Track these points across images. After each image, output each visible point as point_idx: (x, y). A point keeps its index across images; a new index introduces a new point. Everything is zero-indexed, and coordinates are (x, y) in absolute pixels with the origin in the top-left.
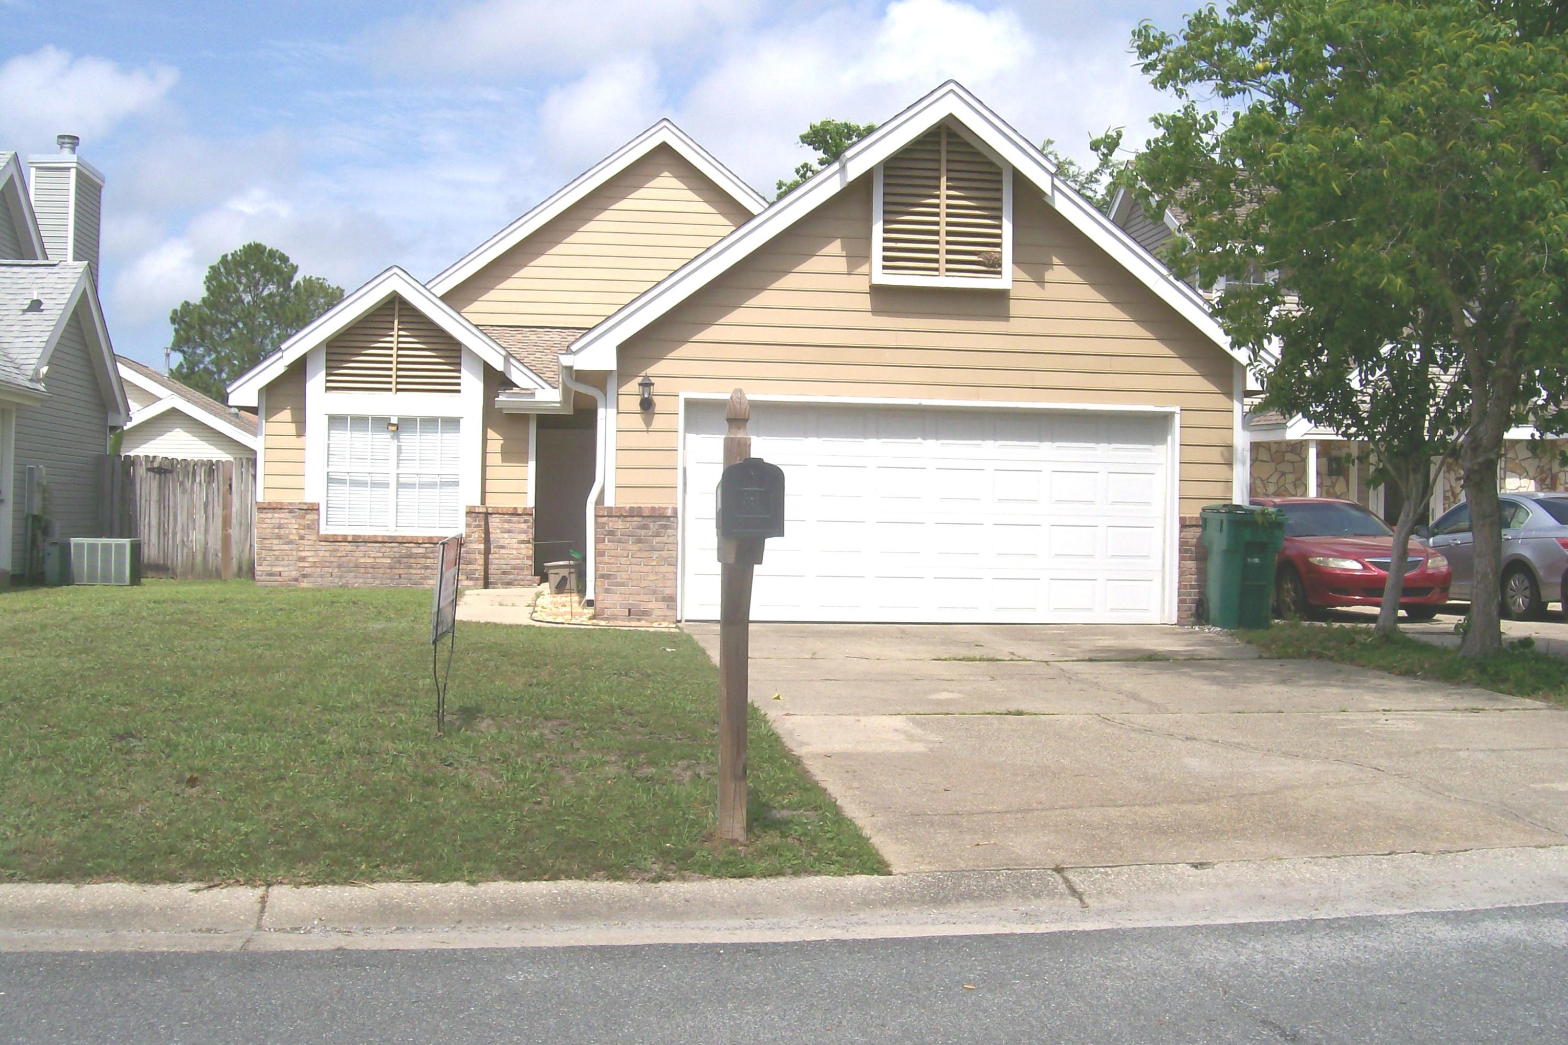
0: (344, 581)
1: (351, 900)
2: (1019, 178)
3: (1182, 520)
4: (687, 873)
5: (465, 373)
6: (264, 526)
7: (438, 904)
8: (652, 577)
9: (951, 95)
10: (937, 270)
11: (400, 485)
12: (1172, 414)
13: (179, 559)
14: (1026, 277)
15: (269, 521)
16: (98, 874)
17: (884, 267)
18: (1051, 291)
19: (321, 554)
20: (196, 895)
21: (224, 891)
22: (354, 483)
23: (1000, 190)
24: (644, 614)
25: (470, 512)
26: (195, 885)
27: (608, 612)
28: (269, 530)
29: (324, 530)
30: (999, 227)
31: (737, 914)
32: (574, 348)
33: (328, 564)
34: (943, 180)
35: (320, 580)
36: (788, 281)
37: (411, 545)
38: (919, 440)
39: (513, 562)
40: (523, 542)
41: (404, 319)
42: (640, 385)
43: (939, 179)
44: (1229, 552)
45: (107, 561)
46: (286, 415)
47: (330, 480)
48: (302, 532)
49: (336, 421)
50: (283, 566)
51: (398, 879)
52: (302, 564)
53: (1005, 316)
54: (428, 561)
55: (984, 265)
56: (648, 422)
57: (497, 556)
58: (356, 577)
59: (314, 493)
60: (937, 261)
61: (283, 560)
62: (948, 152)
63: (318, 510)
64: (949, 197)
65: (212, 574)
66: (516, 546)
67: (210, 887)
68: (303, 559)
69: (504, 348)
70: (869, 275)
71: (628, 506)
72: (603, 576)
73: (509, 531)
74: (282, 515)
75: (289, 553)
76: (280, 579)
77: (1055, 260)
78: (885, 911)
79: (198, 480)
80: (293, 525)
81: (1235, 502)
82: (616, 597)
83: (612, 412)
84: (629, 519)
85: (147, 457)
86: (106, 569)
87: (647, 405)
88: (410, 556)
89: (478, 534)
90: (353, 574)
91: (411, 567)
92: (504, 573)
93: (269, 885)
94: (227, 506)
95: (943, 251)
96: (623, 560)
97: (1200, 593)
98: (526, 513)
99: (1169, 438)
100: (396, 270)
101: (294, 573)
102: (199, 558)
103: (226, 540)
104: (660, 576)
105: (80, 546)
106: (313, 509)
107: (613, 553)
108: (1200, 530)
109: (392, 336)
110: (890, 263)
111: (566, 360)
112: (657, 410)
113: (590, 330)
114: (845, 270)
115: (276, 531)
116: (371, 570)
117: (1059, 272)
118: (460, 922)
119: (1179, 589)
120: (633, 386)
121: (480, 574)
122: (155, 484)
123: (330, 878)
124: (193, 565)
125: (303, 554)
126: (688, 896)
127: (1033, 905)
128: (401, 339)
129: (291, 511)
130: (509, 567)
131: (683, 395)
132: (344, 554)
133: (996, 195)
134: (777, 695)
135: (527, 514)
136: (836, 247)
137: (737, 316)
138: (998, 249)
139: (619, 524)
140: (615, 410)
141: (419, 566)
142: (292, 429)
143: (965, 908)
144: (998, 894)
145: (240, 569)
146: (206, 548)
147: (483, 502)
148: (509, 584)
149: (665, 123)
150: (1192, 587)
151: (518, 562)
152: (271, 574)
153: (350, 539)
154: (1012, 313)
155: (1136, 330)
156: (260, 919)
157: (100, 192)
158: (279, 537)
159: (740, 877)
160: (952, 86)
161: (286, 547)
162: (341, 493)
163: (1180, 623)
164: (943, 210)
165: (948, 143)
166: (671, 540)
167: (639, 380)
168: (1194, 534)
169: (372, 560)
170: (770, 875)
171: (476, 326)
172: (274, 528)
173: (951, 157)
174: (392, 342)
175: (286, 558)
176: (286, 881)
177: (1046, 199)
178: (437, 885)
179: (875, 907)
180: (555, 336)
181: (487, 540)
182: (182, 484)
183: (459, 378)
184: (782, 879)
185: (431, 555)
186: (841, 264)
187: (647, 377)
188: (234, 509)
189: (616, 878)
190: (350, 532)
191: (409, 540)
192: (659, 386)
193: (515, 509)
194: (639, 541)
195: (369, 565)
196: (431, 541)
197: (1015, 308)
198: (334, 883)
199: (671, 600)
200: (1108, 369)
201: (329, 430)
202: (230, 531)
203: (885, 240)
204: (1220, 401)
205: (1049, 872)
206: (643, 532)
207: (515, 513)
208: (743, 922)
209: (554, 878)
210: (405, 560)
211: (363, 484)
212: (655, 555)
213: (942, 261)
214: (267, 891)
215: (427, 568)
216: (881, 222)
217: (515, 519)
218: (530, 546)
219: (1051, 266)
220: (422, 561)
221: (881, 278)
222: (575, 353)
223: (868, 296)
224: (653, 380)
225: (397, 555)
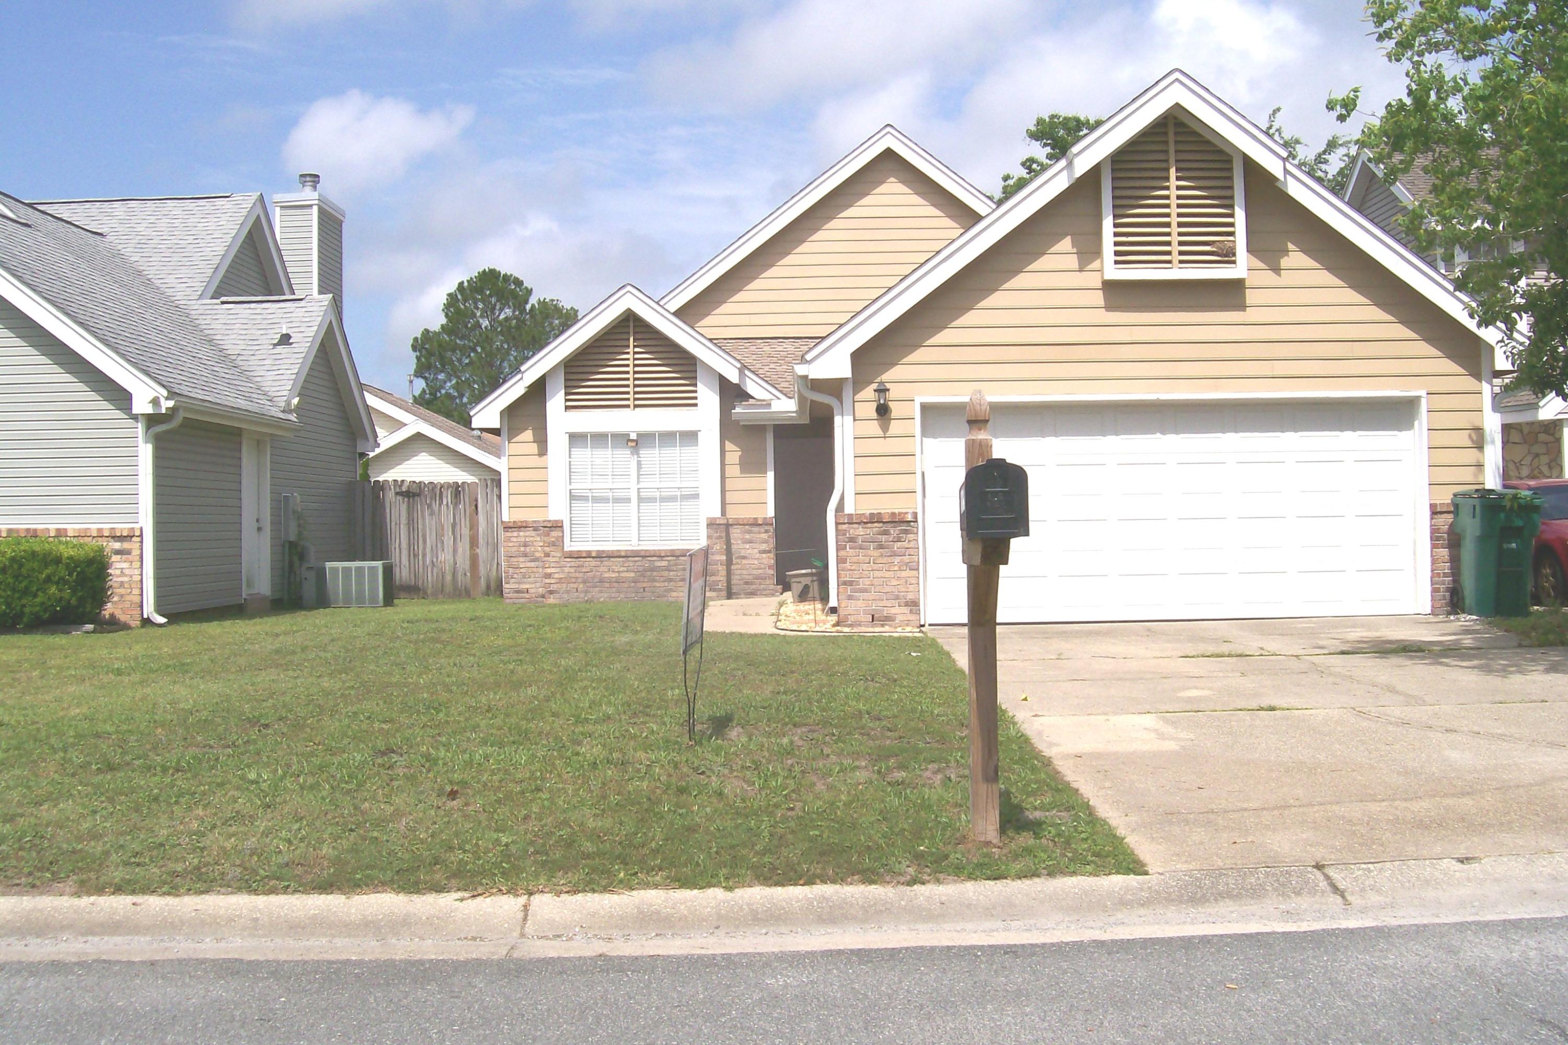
0: (589, 596)
1: (611, 907)
2: (1249, 164)
3: (1432, 506)
4: (941, 876)
5: (700, 387)
6: (511, 544)
7: (696, 910)
8: (894, 582)
9: (1177, 84)
10: (1169, 262)
11: (641, 500)
12: (1418, 398)
13: (430, 579)
14: (1261, 265)
15: (515, 540)
16: (367, 885)
17: (1116, 262)
18: (1287, 278)
19: (567, 570)
20: (461, 904)
21: (488, 900)
22: (596, 500)
23: (1230, 178)
24: (888, 619)
25: (711, 524)
26: (460, 895)
27: (851, 619)
28: (515, 549)
29: (569, 546)
30: (1232, 215)
31: (993, 916)
32: (809, 357)
33: (574, 580)
34: (1173, 171)
35: (565, 596)
36: (1019, 281)
37: (654, 558)
38: (1158, 435)
39: (755, 572)
40: (764, 552)
41: (638, 336)
42: (875, 391)
43: (1168, 170)
44: (1482, 539)
45: (360, 583)
47: (573, 497)
48: (547, 549)
49: (576, 439)
50: (529, 583)
51: (656, 886)
52: (547, 581)
53: (1240, 306)
54: (672, 573)
55: (1218, 255)
56: (885, 428)
57: (739, 567)
58: (601, 592)
59: (557, 510)
60: (1169, 253)
61: (530, 577)
62: (1176, 142)
63: (562, 527)
64: (1179, 188)
65: (462, 593)
66: (757, 556)
67: (474, 896)
68: (549, 576)
69: (739, 360)
70: (1101, 270)
71: (868, 512)
72: (845, 583)
73: (750, 542)
74: (527, 534)
75: (535, 570)
76: (527, 596)
77: (1291, 246)
78: (1142, 911)
79: (445, 502)
80: (538, 543)
81: (1488, 486)
82: (859, 603)
83: (849, 419)
84: (869, 525)
85: (395, 481)
86: (360, 592)
87: (883, 411)
88: (652, 569)
89: (719, 546)
90: (597, 589)
91: (654, 581)
92: (747, 583)
93: (531, 894)
94: (473, 526)
95: (1175, 243)
96: (865, 566)
97: (1454, 581)
98: (766, 522)
99: (1416, 423)
100: (629, 288)
101: (540, 590)
102: (449, 578)
103: (474, 560)
104: (903, 581)
105: (335, 570)
106: (557, 526)
107: (855, 559)
108: (1451, 516)
109: (628, 353)
110: (1122, 259)
111: (801, 370)
112: (893, 415)
113: (823, 338)
114: (1076, 266)
115: (522, 549)
116: (616, 585)
117: (1295, 258)
118: (717, 928)
119: (1432, 577)
120: (869, 393)
121: (722, 585)
122: (404, 507)
123: (589, 886)
124: (443, 585)
125: (549, 571)
126: (944, 898)
127: (1295, 903)
128: (637, 356)
129: (536, 529)
130: (751, 577)
131: (919, 400)
132: (588, 569)
133: (1227, 183)
134: (1024, 697)
135: (767, 524)
136: (1066, 244)
137: (969, 318)
138: (1232, 238)
139: (860, 531)
140: (852, 417)
141: (662, 579)
142: (534, 448)
143: (1226, 907)
144: (1256, 893)
145: (488, 587)
146: (455, 568)
147: (723, 513)
148: (752, 594)
149: (889, 129)
150: (1445, 575)
151: (760, 571)
152: (518, 592)
153: (594, 554)
154: (1248, 302)
155: (1377, 313)
156: (523, 928)
157: (341, 226)
158: (525, 555)
159: (995, 879)
160: (1177, 75)
161: (533, 564)
162: (584, 511)
163: (1433, 613)
164: (1174, 202)
165: (1176, 134)
166: (912, 544)
167: (875, 386)
168: (1445, 521)
169: (617, 575)
170: (1025, 877)
171: (711, 340)
172: (520, 546)
173: (1181, 147)
174: (628, 359)
175: (533, 575)
176: (547, 890)
177: (1278, 184)
178: (696, 891)
179: (1132, 907)
180: (788, 346)
181: (729, 552)
182: (430, 506)
183: (695, 392)
184: (1036, 880)
185: (674, 568)
186: (1072, 261)
187: (881, 383)
188: (480, 529)
189: (872, 882)
190: (594, 547)
191: (652, 553)
192: (895, 392)
193: (758, 519)
194: (881, 547)
195: (614, 580)
196: (673, 554)
197: (1251, 297)
198: (594, 891)
199: (914, 605)
200: (1350, 355)
201: (570, 448)
202: (478, 551)
203: (1116, 235)
204: (1469, 383)
205: (1310, 869)
206: (884, 538)
207: (755, 523)
208: (1000, 924)
209: (810, 882)
210: (649, 574)
211: (605, 500)
212: (897, 560)
213: (1175, 253)
214: (529, 900)
215: (670, 580)
216: (1111, 217)
217: (755, 529)
218: (772, 555)
219: (1286, 252)
220: (666, 573)
221: (1114, 273)
222: (809, 362)
223: (1101, 292)
224: (888, 386)
225: (641, 569)
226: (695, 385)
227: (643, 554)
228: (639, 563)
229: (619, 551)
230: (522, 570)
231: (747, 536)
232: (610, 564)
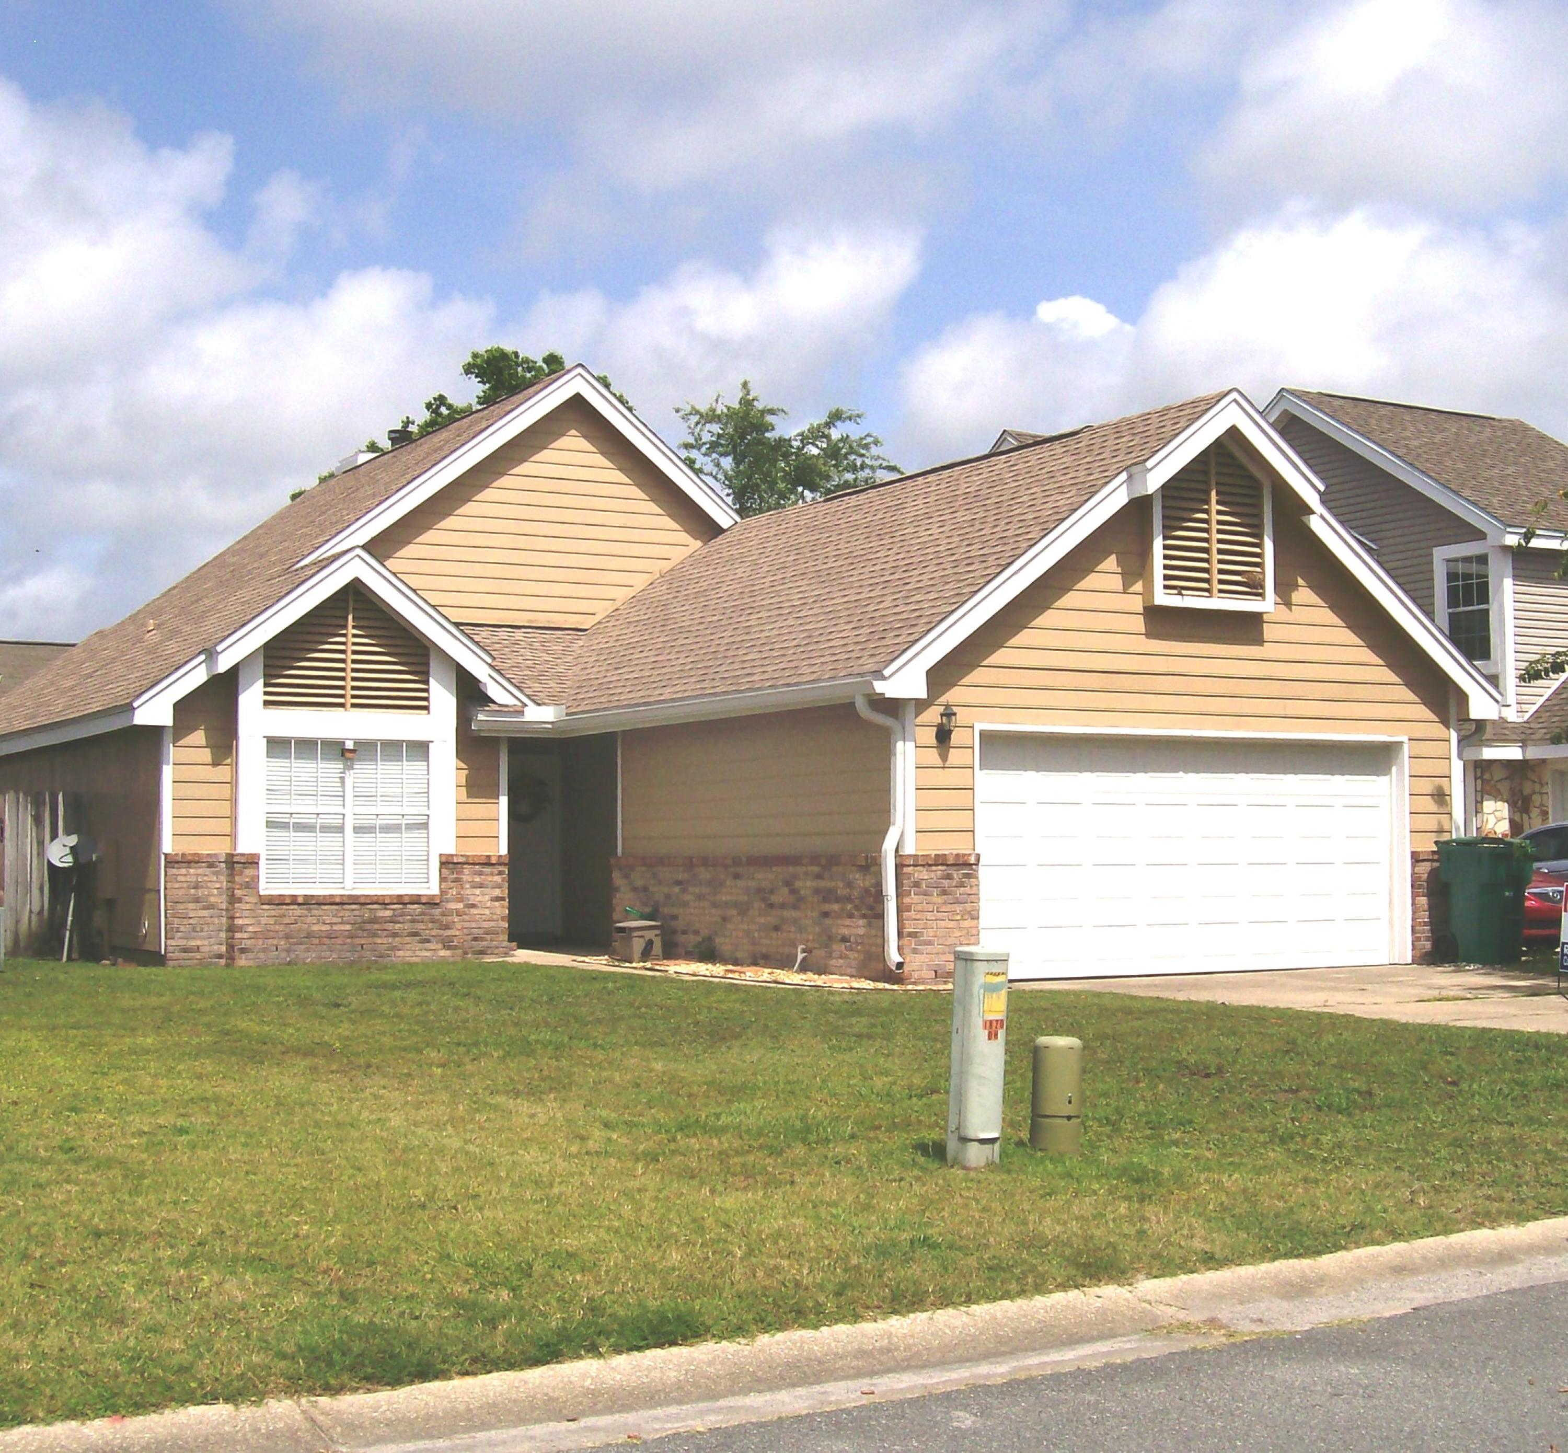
0: (292, 955)
3: (1414, 854)
5: (434, 685)
6: (176, 886)
9: (1234, 402)
10: (1209, 590)
12: (1401, 743)
14: (1280, 599)
15: (182, 879)
17: (1166, 587)
18: (1298, 614)
19: (264, 921)
23: (1261, 506)
24: (950, 976)
25: (443, 862)
27: (916, 975)
28: (181, 892)
29: (266, 888)
30: (1260, 545)
32: (887, 672)
33: (273, 934)
34: (1214, 493)
35: (262, 955)
36: (1067, 599)
38: (1181, 774)
39: (486, 924)
40: (496, 899)
41: (363, 613)
42: (941, 713)
43: (1211, 493)
46: (199, 737)
47: (271, 824)
49: (276, 745)
50: (204, 938)
53: (1259, 640)
54: (397, 926)
55: (1250, 586)
56: (944, 757)
58: (308, 950)
59: (250, 840)
60: (1208, 581)
61: (202, 931)
63: (256, 863)
64: (1219, 512)
66: (489, 904)
70: (1147, 594)
71: (933, 853)
72: (910, 935)
73: (481, 886)
74: (200, 871)
76: (198, 955)
77: (1300, 581)
80: (216, 884)
82: (922, 957)
83: (910, 745)
84: (934, 868)
87: (943, 736)
88: (374, 921)
90: (303, 947)
91: (375, 935)
92: (475, 939)
95: (1214, 571)
96: (929, 916)
98: (499, 861)
99: (1394, 769)
100: (358, 553)
101: (216, 947)
104: (964, 932)
106: (252, 861)
107: (919, 907)
108: (1437, 864)
109: (345, 635)
110: (1176, 584)
112: (953, 742)
114: (1121, 588)
115: (193, 891)
116: (326, 941)
117: (1303, 594)
119: (1413, 927)
120: (933, 715)
128: (353, 640)
129: (211, 865)
130: (481, 931)
131: (979, 727)
132: (292, 920)
133: (1255, 511)
135: (499, 864)
136: (1111, 563)
137: (1022, 637)
138: (1258, 570)
139: (922, 874)
140: (913, 744)
141: (385, 933)
147: (458, 848)
149: (579, 369)
150: (1425, 924)
151: (492, 924)
152: (185, 950)
153: (300, 900)
154: (1266, 637)
155: (1367, 655)
158: (197, 900)
160: (1234, 394)
161: (205, 913)
162: (284, 841)
163: (1418, 963)
164: (1214, 526)
166: (973, 890)
168: (1424, 869)
169: (327, 927)
171: (457, 625)
172: (189, 888)
174: (343, 645)
175: (206, 928)
183: (427, 690)
185: (400, 919)
186: (1116, 582)
187: (947, 706)
190: (300, 891)
191: (373, 899)
192: (962, 716)
193: (489, 857)
194: (944, 893)
195: (324, 934)
196: (400, 900)
197: (1269, 631)
200: (1352, 697)
201: (269, 757)
203: (1165, 557)
204: (1438, 730)
206: (946, 883)
207: (487, 862)
210: (368, 926)
211: (311, 828)
212: (959, 908)
213: (1214, 581)
215: (395, 935)
216: (1161, 537)
217: (487, 870)
218: (506, 903)
219: (1297, 586)
220: (390, 926)
221: (1162, 598)
222: (884, 678)
223: (1142, 617)
224: (955, 709)
225: (359, 920)
226: (427, 682)
227: (362, 900)
228: (357, 913)
229: (332, 896)
230: (191, 921)
231: (477, 879)
232: (321, 913)
